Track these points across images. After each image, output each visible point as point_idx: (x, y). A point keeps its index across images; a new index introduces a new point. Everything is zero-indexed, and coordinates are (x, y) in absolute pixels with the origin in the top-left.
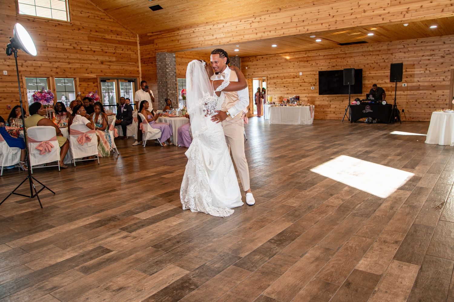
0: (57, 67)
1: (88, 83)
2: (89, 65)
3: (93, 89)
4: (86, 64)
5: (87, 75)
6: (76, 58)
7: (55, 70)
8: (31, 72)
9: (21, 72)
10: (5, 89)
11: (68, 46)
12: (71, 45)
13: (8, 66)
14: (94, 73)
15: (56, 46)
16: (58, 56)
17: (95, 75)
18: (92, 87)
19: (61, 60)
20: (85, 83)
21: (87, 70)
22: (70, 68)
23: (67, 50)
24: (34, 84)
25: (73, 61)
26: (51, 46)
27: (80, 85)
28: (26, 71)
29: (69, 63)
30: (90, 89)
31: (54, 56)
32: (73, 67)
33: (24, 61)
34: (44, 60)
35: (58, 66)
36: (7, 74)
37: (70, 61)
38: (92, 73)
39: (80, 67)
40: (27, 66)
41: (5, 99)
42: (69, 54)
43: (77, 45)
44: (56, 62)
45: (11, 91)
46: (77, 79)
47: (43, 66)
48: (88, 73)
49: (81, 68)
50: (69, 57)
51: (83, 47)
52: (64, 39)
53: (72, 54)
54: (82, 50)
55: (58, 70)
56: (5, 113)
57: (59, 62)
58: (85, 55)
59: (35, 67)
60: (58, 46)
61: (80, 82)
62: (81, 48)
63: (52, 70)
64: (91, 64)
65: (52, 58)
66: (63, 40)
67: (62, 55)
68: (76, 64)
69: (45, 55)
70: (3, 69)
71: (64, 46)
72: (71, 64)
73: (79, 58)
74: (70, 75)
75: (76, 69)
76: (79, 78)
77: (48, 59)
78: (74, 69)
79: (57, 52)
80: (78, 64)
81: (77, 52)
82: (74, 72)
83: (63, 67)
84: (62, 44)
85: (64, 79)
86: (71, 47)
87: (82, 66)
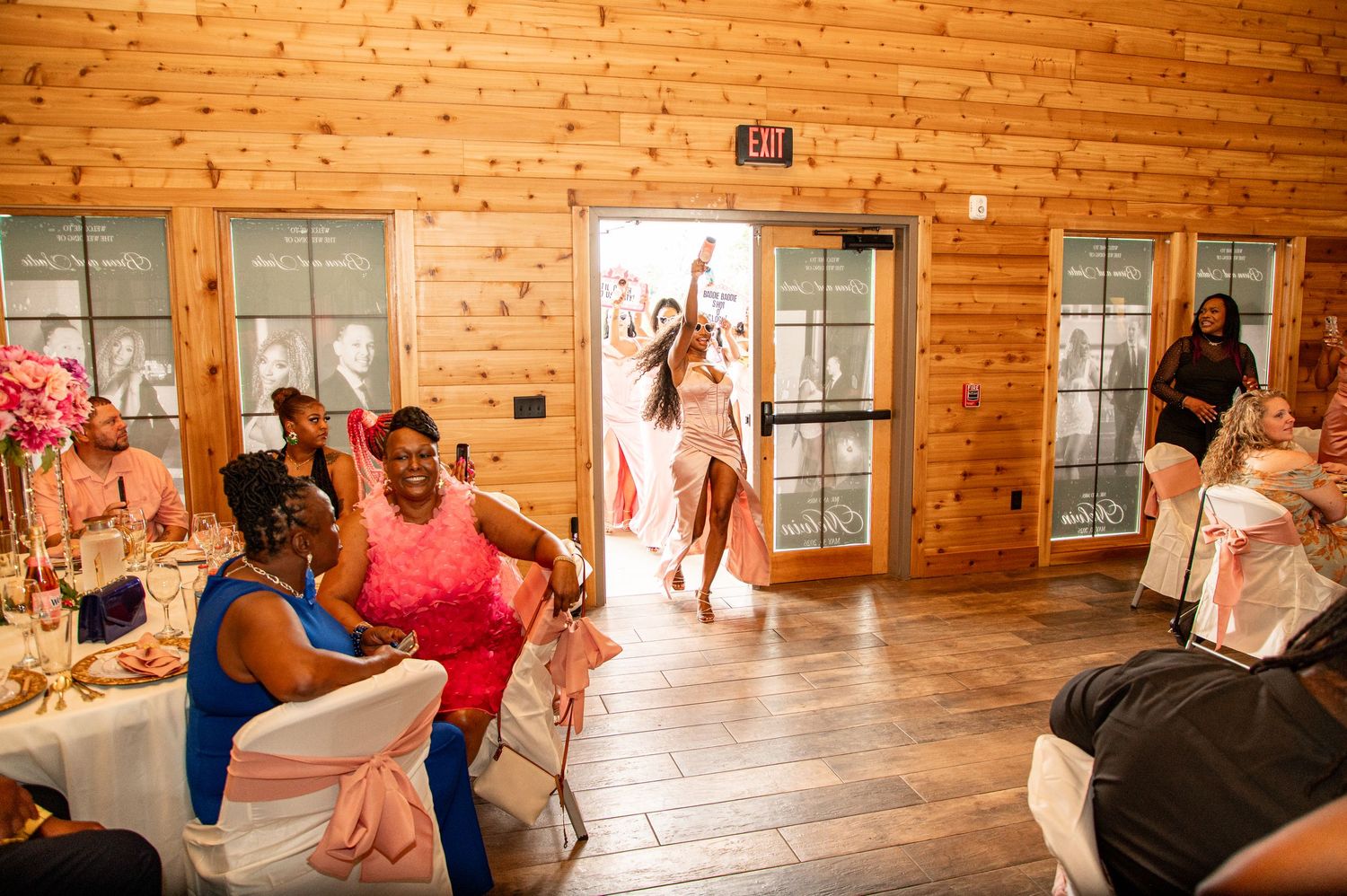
0: (1212, 174)
5: (1344, 222)
6: (1309, 124)
7: (1201, 190)
8: (1091, 200)
9: (1049, 203)
10: (964, 297)
11: (1284, 54)
12: (1292, 53)
13: (997, 168)
15: (1223, 57)
16: (1225, 116)
19: (1238, 139)
20: (1328, 267)
22: (1275, 182)
23: (1271, 79)
24: (1090, 273)
25: (1291, 143)
26: (1203, 56)
27: (1308, 276)
28: (1070, 196)
29: (1274, 154)
31: (1210, 114)
32: (1289, 174)
33: (1067, 144)
34: (1161, 136)
35: (1219, 172)
36: (983, 215)
37: (1280, 142)
39: (1317, 176)
40: (1079, 172)
41: (958, 351)
42: (1273, 104)
43: (1326, 51)
44: (1210, 147)
45: (989, 310)
46: (1299, 246)
47: (1151, 169)
49: (1322, 183)
50: (1277, 121)
52: (1265, 16)
53: (1289, 103)
54: (1344, 80)
55: (1216, 193)
56: (948, 425)
57: (1226, 147)
59: (1115, 179)
60: (1233, 59)
61: (1307, 260)
62: (1339, 66)
63: (1187, 195)
65: (1196, 124)
66: (1260, 21)
68: (1305, 158)
69: (1166, 111)
70: (969, 188)
71: (1261, 60)
72: (1282, 159)
73: (1323, 125)
74: (1267, 219)
75: (1300, 186)
76: (1310, 241)
77: (1180, 133)
78: (1290, 186)
79: (1225, 91)
80: (1311, 159)
81: (1317, 93)
82: (1287, 203)
83: (1243, 175)
84: (1254, 45)
85: (1233, 246)
86: (1296, 65)
87: (1333, 170)
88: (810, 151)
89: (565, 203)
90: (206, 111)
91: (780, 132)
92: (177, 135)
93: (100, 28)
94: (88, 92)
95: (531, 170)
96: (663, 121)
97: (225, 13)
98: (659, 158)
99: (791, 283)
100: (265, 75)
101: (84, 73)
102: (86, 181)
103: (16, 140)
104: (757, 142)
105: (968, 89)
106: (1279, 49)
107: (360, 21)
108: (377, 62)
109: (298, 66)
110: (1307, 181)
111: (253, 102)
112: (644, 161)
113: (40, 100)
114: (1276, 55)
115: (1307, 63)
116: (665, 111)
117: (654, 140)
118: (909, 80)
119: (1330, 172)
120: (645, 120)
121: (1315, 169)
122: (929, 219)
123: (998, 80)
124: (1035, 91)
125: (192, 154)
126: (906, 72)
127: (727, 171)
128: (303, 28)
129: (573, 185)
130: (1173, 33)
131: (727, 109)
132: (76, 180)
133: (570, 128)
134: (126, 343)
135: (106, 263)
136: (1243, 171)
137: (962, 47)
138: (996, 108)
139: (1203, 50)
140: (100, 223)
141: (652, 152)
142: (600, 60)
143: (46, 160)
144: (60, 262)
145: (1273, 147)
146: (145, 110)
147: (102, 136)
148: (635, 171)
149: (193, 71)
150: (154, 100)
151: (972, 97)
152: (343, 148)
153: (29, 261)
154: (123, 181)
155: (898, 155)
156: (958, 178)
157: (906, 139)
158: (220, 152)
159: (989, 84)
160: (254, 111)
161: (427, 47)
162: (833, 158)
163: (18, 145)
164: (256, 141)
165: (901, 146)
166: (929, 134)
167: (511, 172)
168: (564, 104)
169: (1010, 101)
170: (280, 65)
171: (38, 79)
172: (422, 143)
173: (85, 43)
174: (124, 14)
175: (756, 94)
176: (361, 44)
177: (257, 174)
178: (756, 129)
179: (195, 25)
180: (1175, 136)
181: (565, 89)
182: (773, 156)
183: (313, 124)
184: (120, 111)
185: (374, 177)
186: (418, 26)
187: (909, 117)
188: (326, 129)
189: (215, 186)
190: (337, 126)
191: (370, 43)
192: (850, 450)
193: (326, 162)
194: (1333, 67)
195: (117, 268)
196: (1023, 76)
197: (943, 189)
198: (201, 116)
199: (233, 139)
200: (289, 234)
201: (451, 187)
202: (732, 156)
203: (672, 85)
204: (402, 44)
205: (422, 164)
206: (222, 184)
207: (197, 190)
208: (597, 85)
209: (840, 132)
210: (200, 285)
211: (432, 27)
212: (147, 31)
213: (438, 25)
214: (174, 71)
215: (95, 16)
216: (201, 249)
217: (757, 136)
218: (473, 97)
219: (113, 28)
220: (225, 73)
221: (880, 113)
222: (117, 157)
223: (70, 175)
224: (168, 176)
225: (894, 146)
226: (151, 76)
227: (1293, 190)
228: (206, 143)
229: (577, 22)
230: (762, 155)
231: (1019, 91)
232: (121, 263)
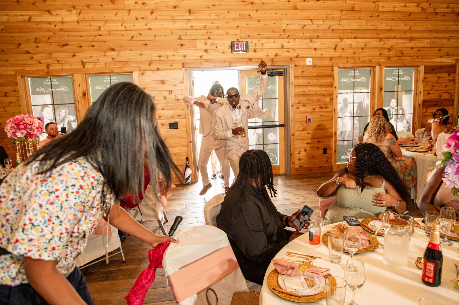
0: (389, 47)
1: (439, 75)
2: (445, 41)
3: (446, 86)
4: (440, 40)
5: (438, 60)
6: (424, 29)
7: (386, 52)
8: (347, 58)
9: (333, 59)
10: (305, 89)
11: (414, 6)
12: (417, 6)
13: (315, 49)
14: (453, 56)
15: (392, 9)
16: (394, 28)
17: (453, 60)
18: (444, 83)
19: (398, 35)
20: (433, 75)
21: (440, 50)
22: (412, 48)
23: (410, 15)
24: (349, 80)
25: (419, 35)
26: (385, 9)
27: (425, 78)
28: (340, 56)
29: (411, 39)
30: (440, 86)
31: (388, 28)
32: (418, 45)
33: (339, 40)
34: (371, 36)
35: (392, 46)
36: (311, 64)
37: (414, 35)
38: (448, 55)
39: (428, 45)
40: (343, 49)
41: (304, 106)
43: (430, 4)
44: (389, 38)
45: (314, 93)
46: (422, 68)
47: (367, 46)
48: (441, 57)
49: (430, 48)
50: (412, 29)
51: (439, 8)
53: (417, 23)
54: (437, 13)
55: (391, 53)
56: (301, 128)
57: (394, 38)
58: (441, 23)
59: (355, 50)
60: (396, 9)
61: (425, 73)
62: (435, 9)
63: (381, 54)
64: (449, 40)
65: (384, 31)
67: (400, 25)
68: (424, 40)
69: (373, 28)
70: (306, 56)
71: (406, 9)
72: (414, 40)
73: (429, 29)
74: (410, 60)
75: (421, 49)
76: (425, 67)
77: (378, 34)
78: (418, 49)
79: (393, 20)
80: (426, 40)
81: (427, 18)
82: (417, 55)
83: (400, 46)
84: (403, 4)
85: (399, 69)
86: (419, 10)
87: (434, 43)
88: (254, 47)
89: (181, 67)
90: (81, 47)
91: (244, 42)
92: (73, 54)
93: (52, 26)
94: (50, 44)
95: (171, 58)
96: (209, 42)
97: (84, 20)
98: (208, 52)
99: (251, 87)
100: (96, 36)
101: (49, 39)
102: (51, 68)
103: (32, 58)
104: (237, 46)
105: (305, 25)
106: (413, 5)
107: (121, 19)
108: (126, 30)
109: (105, 33)
110: (424, 47)
111: (93, 44)
112: (204, 54)
113: (38, 47)
114: (411, 7)
115: (423, 9)
116: (209, 38)
117: (206, 47)
118: (285, 24)
119: (433, 44)
120: (204, 42)
121: (427, 43)
122: (293, 66)
123: (314, 22)
124: (328, 24)
125: (77, 59)
126: (284, 22)
127: (229, 55)
128: (106, 22)
129: (183, 62)
130: (374, 3)
131: (228, 37)
132: (48, 68)
133: (182, 45)
134: (63, 111)
135: (57, 89)
136: (401, 45)
137: (302, 13)
138: (314, 31)
139: (385, 7)
140: (55, 79)
141: (206, 51)
142: (189, 25)
143: (40, 63)
144: (45, 90)
145: (411, 37)
146: (65, 48)
147: (54, 55)
148: (201, 57)
149: (77, 36)
150: (67, 45)
151: (306, 28)
152: (118, 55)
153: (37, 90)
154: (60, 67)
155: (283, 47)
156: (302, 53)
157: (285, 42)
158: (85, 58)
159: (311, 23)
160: (93, 46)
161: (140, 25)
162: (262, 50)
163: (33, 59)
164: (94, 54)
165: (283, 44)
166: (292, 40)
167: (166, 59)
168: (180, 38)
169: (319, 28)
170: (100, 33)
171: (37, 41)
172: (140, 52)
173: (49, 30)
174: (58, 22)
175: (237, 31)
176: (122, 25)
177: (95, 64)
178: (237, 42)
179: (77, 23)
180: (376, 35)
181: (180, 34)
182: (242, 50)
183: (109, 49)
184: (58, 48)
185: (127, 63)
186: (137, 19)
187: (286, 35)
188: (113, 50)
189: (84, 67)
190: (116, 49)
191: (124, 25)
192: (272, 136)
193: (113, 59)
194: (433, 9)
195: (60, 91)
196: (323, 20)
197: (297, 56)
198: (79, 48)
199: (88, 54)
200: (105, 80)
201: (149, 64)
202: (230, 50)
203: (211, 31)
204: (133, 24)
205: (139, 58)
206: (86, 66)
207: (79, 69)
208: (190, 32)
209: (264, 41)
210: (81, 94)
211: (141, 19)
212: (65, 26)
213: (142, 18)
214: (72, 36)
215: (51, 23)
216: (81, 85)
217: (237, 44)
218: (153, 38)
219: (55, 26)
220: (86, 36)
221: (276, 35)
222: (58, 61)
223: (46, 66)
224: (71, 65)
225: (281, 44)
226: (66, 38)
227: (419, 51)
228: (81, 56)
229: (182, 14)
230: (239, 50)
231: (322, 25)
232: (61, 89)
